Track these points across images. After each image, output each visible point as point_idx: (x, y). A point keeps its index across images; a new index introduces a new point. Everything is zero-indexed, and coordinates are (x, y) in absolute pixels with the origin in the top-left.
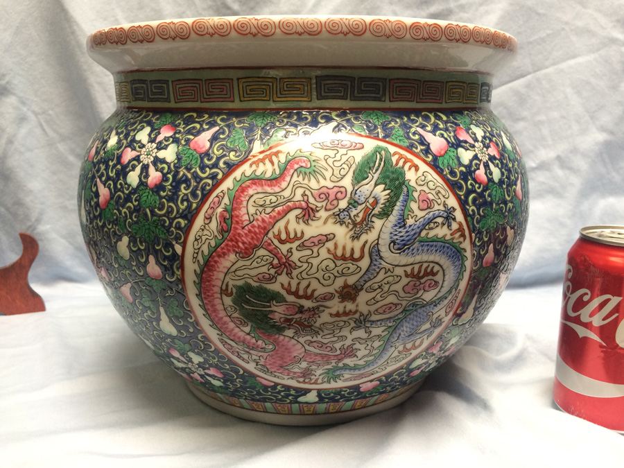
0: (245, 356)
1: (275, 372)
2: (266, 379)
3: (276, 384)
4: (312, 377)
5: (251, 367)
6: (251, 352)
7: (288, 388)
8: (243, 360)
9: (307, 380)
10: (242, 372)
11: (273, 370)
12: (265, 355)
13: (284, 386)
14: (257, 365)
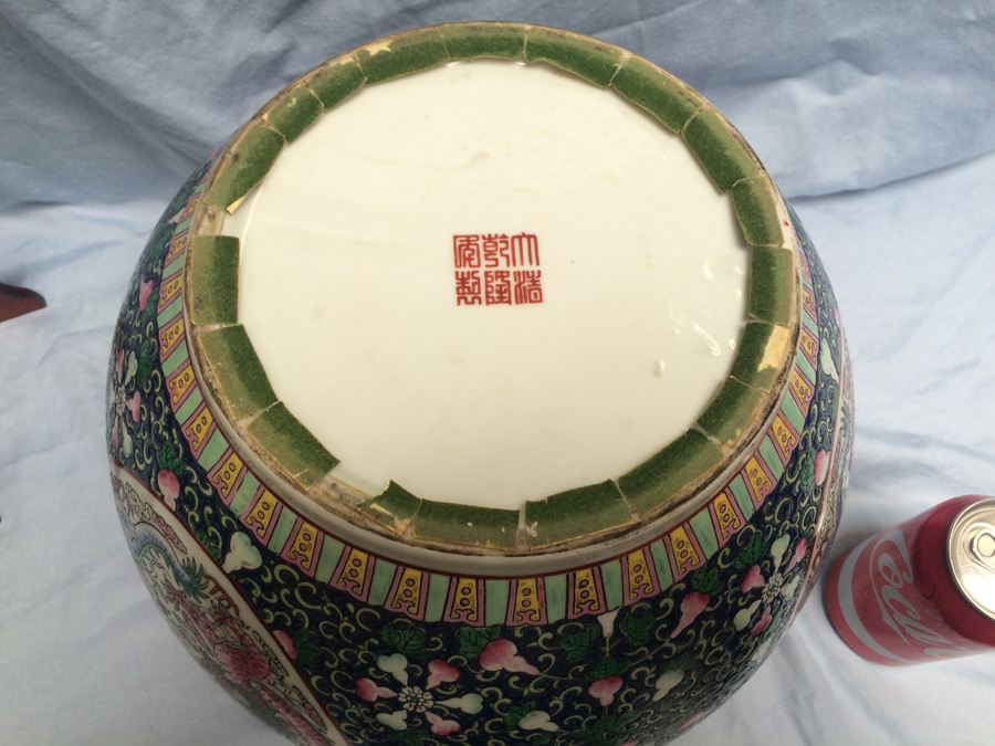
0: (294, 695)
1: (260, 652)
2: (282, 648)
3: (270, 628)
4: (216, 602)
5: (294, 678)
6: (283, 697)
7: (258, 609)
8: (300, 694)
9: (225, 603)
10: (314, 680)
11: (264, 658)
12: (265, 682)
13: (261, 617)
14: (282, 678)
